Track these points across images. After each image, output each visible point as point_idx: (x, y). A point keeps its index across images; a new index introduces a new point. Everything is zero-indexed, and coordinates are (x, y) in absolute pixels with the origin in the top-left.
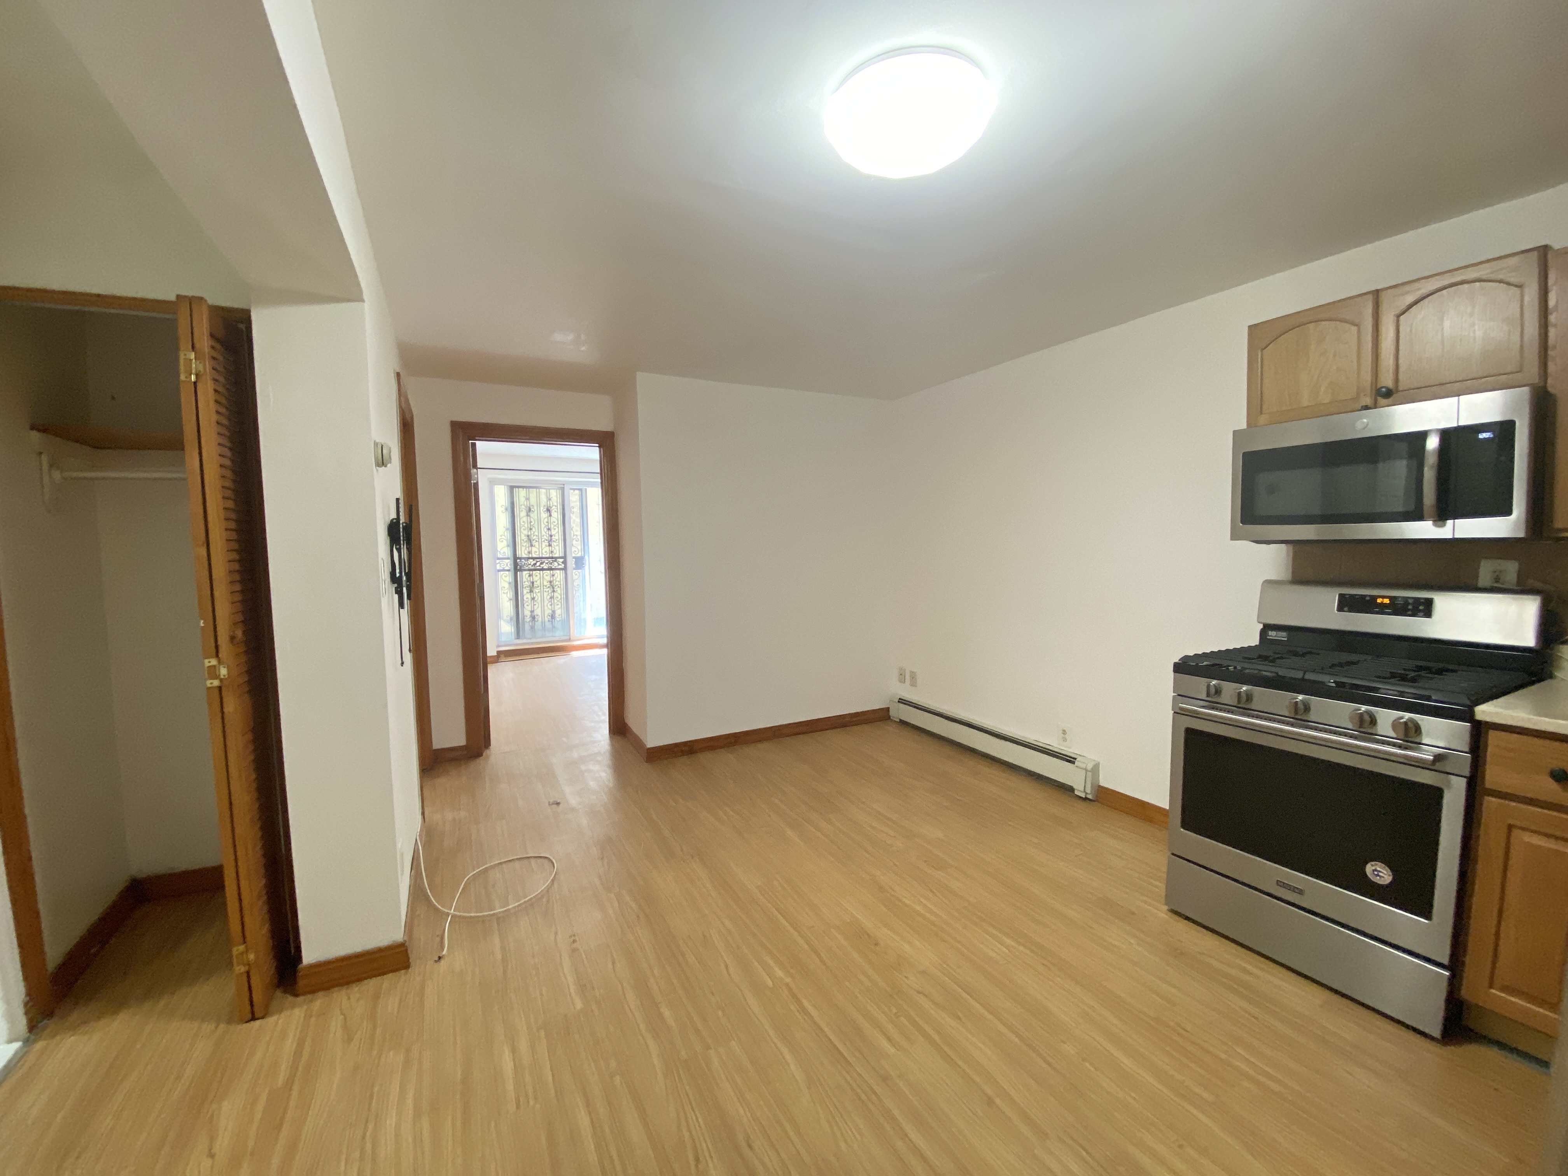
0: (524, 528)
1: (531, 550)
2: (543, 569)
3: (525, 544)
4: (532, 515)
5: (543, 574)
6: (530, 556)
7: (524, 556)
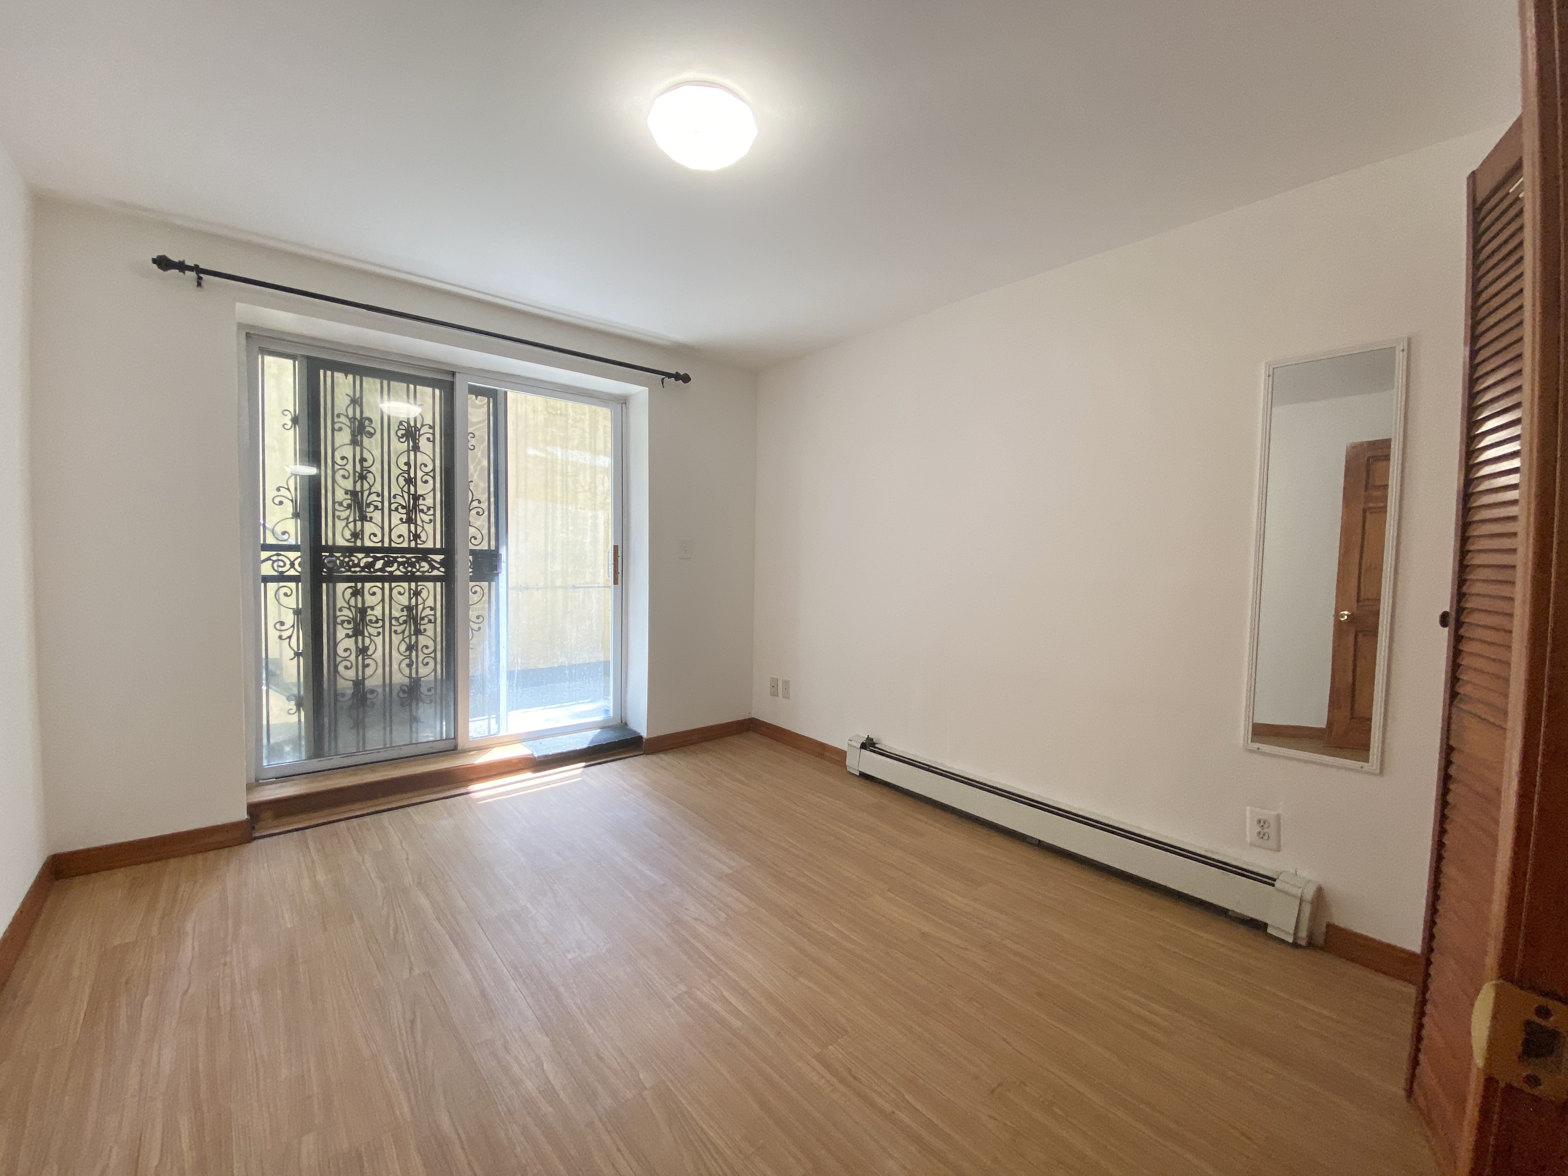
0: (342, 472)
1: (362, 530)
2: (392, 578)
3: (344, 515)
4: (366, 441)
5: (391, 589)
6: (359, 543)
7: (341, 542)
